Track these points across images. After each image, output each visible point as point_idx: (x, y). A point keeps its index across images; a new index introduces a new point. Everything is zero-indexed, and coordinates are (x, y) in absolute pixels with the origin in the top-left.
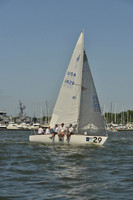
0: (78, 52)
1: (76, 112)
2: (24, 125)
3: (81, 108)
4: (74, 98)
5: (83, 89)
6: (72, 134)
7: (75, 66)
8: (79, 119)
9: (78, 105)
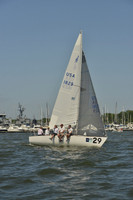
0: (76, 53)
1: (76, 113)
2: (24, 127)
3: (80, 109)
4: (73, 98)
5: (82, 89)
7: (74, 67)
8: (79, 120)
9: (77, 106)
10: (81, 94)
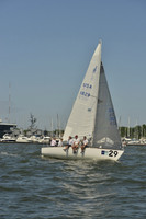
0: (95, 63)
1: (91, 125)
2: (34, 138)
3: (96, 121)
4: (89, 110)
5: (99, 101)
6: (86, 146)
7: (91, 78)
8: (95, 132)
9: (93, 118)
10: (98, 107)
